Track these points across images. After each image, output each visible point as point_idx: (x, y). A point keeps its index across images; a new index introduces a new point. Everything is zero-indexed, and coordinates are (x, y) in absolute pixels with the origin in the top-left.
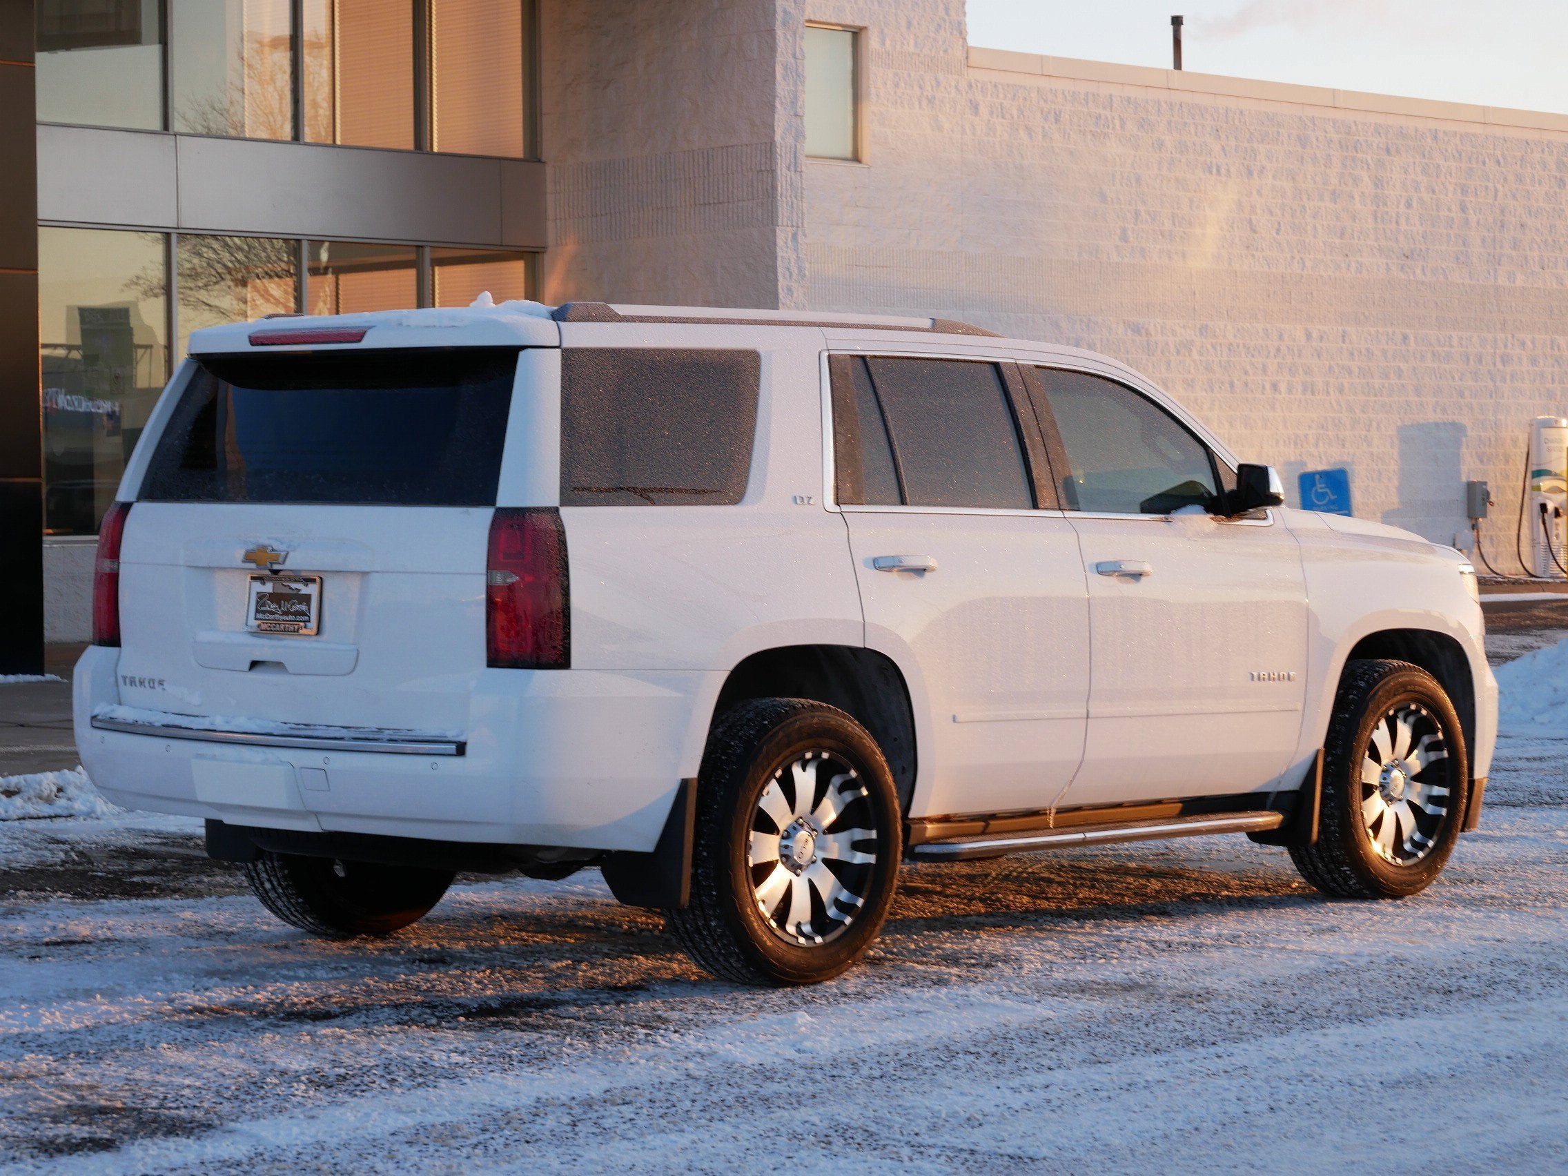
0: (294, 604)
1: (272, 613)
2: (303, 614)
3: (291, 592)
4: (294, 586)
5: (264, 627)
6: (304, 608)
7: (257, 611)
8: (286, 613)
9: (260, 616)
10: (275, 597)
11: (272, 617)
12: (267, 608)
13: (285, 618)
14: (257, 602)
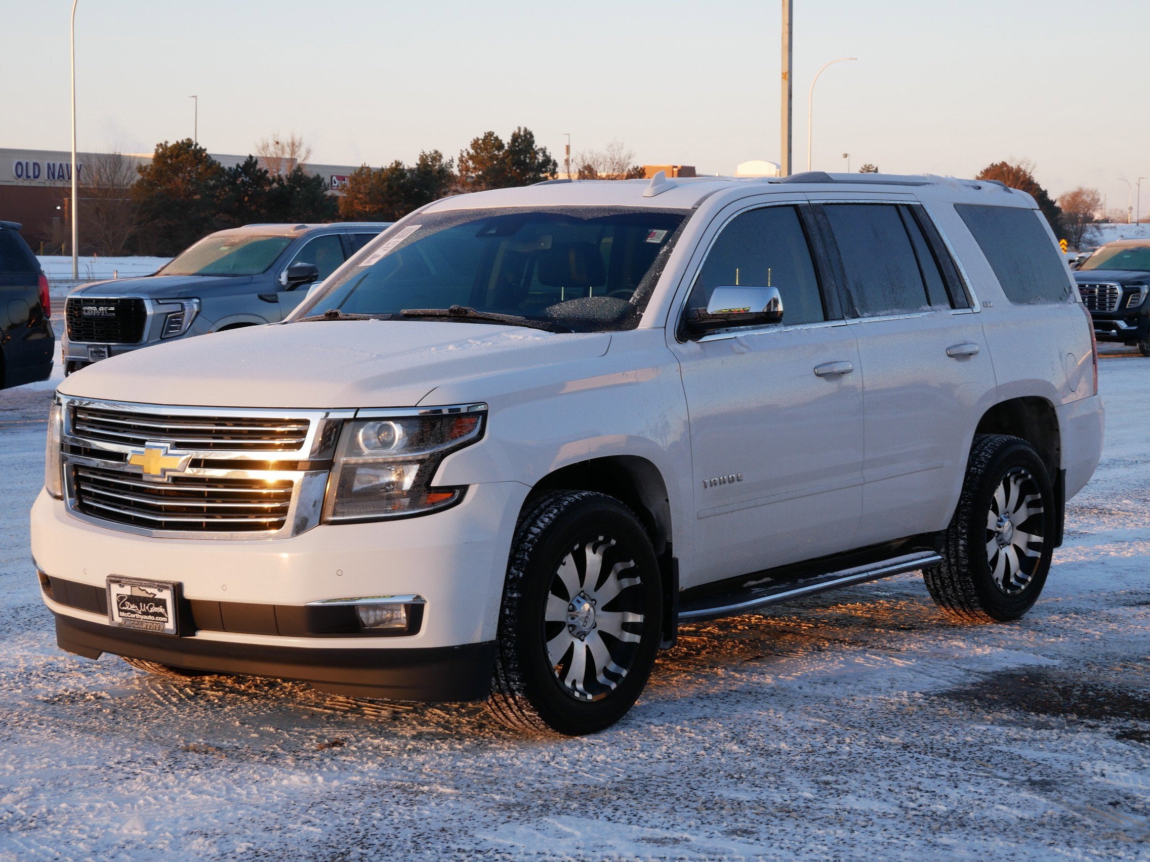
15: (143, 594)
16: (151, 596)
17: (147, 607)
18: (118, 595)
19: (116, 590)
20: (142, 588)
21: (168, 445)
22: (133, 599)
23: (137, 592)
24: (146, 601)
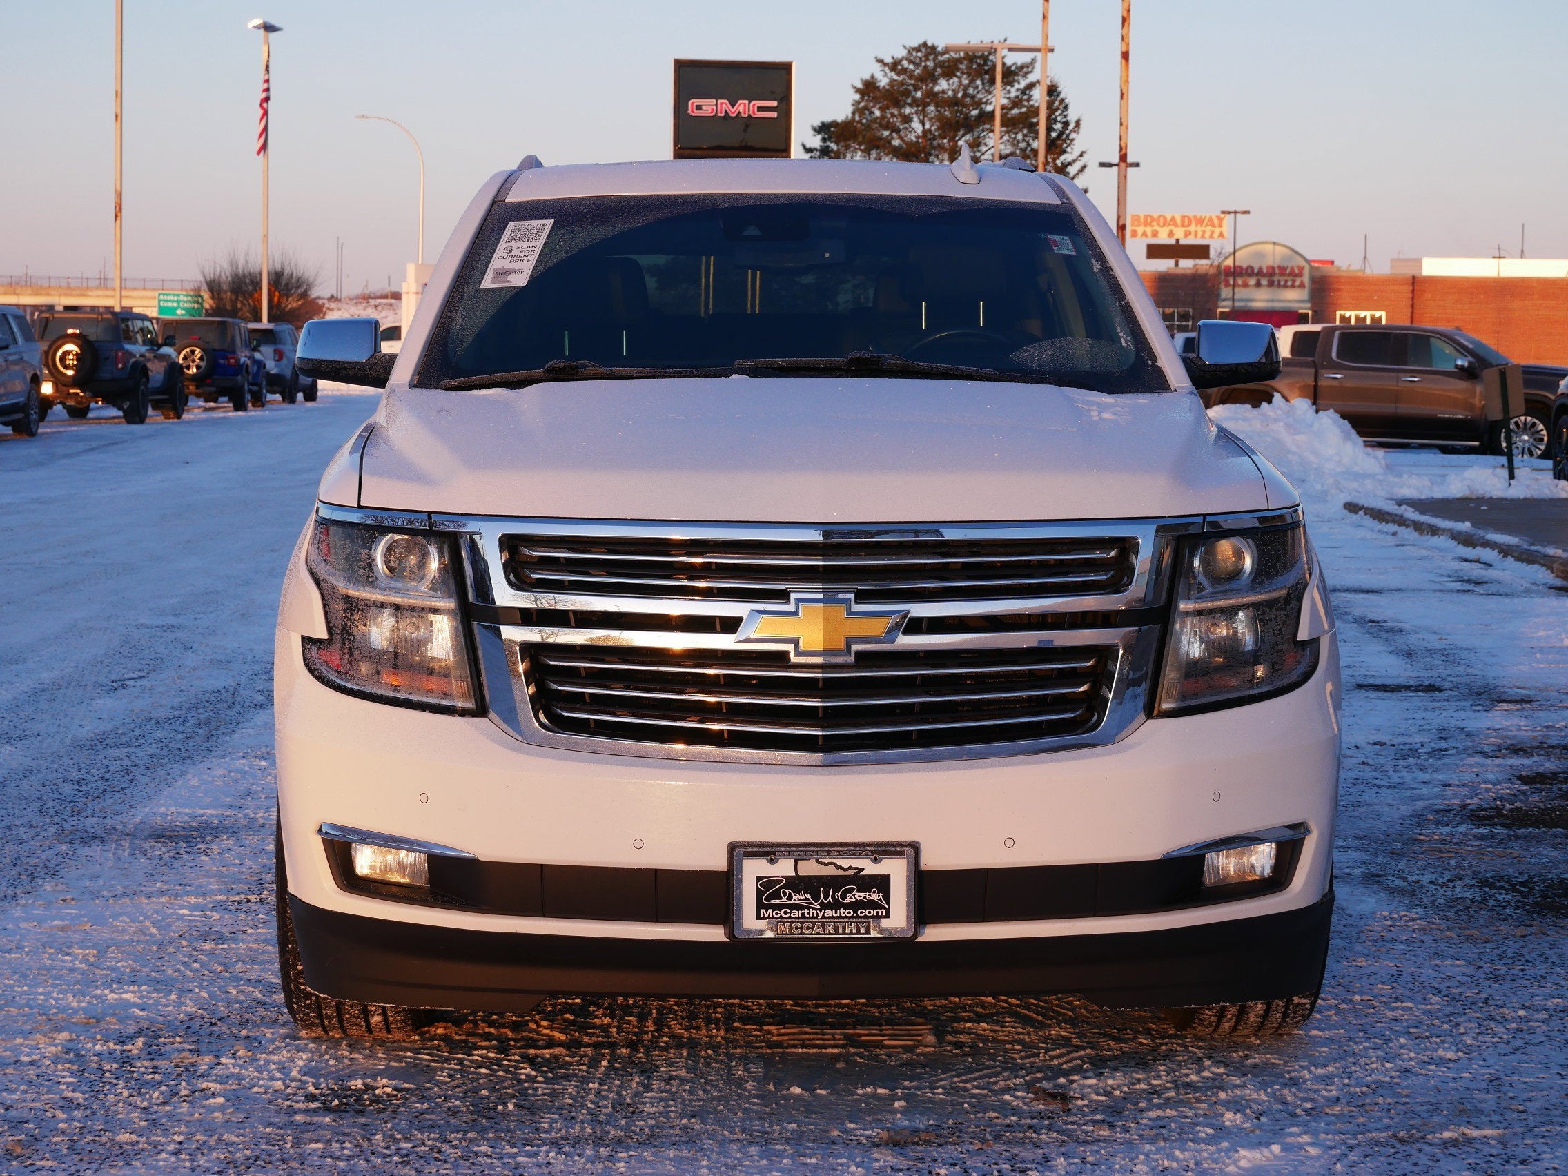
15: (831, 871)
16: (851, 872)
17: (838, 895)
18: (759, 879)
19: (753, 870)
20: (826, 861)
21: (852, 596)
22: (796, 883)
23: (809, 868)
24: (833, 882)
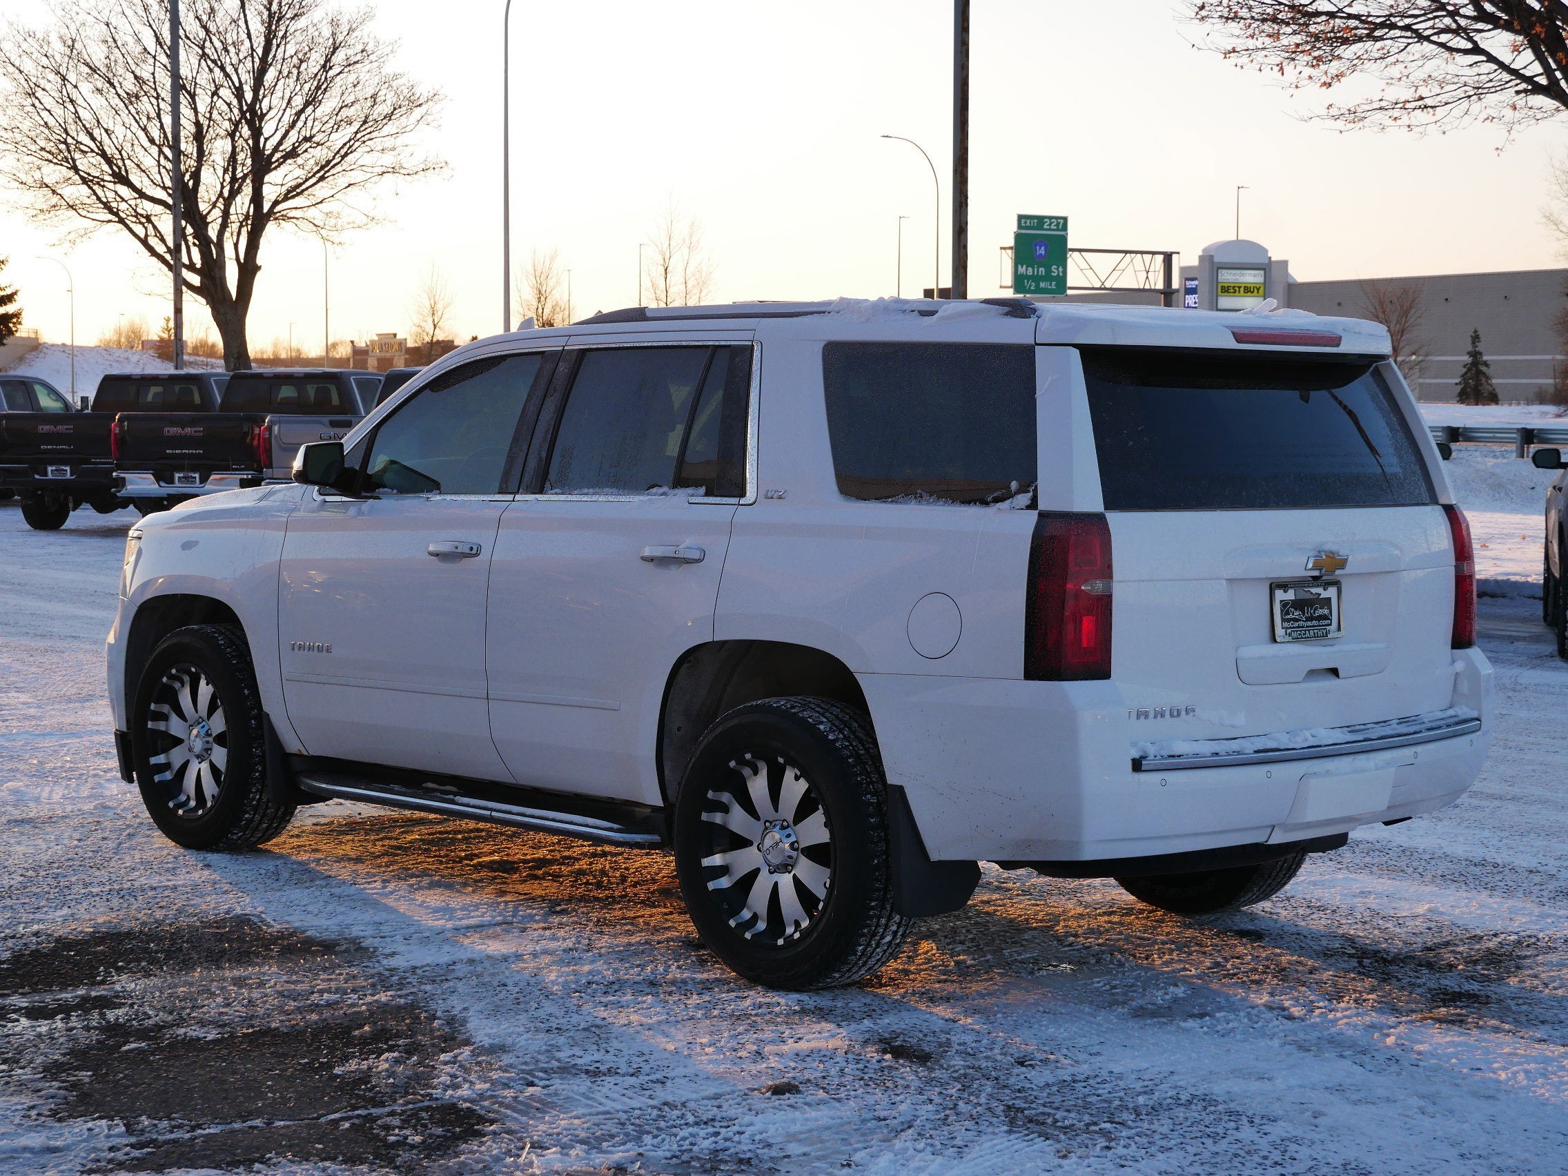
0: (1316, 609)
1: (1296, 620)
2: (1325, 617)
3: (1312, 597)
4: (1314, 590)
5: (1294, 635)
6: (1326, 612)
7: (1283, 620)
8: (1310, 619)
9: (1286, 624)
10: (1299, 604)
11: (1296, 624)
12: (1291, 616)
13: (1309, 623)
14: (1282, 611)
